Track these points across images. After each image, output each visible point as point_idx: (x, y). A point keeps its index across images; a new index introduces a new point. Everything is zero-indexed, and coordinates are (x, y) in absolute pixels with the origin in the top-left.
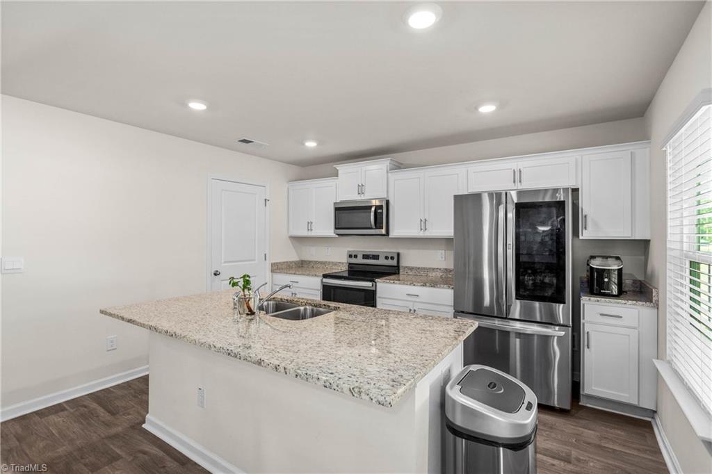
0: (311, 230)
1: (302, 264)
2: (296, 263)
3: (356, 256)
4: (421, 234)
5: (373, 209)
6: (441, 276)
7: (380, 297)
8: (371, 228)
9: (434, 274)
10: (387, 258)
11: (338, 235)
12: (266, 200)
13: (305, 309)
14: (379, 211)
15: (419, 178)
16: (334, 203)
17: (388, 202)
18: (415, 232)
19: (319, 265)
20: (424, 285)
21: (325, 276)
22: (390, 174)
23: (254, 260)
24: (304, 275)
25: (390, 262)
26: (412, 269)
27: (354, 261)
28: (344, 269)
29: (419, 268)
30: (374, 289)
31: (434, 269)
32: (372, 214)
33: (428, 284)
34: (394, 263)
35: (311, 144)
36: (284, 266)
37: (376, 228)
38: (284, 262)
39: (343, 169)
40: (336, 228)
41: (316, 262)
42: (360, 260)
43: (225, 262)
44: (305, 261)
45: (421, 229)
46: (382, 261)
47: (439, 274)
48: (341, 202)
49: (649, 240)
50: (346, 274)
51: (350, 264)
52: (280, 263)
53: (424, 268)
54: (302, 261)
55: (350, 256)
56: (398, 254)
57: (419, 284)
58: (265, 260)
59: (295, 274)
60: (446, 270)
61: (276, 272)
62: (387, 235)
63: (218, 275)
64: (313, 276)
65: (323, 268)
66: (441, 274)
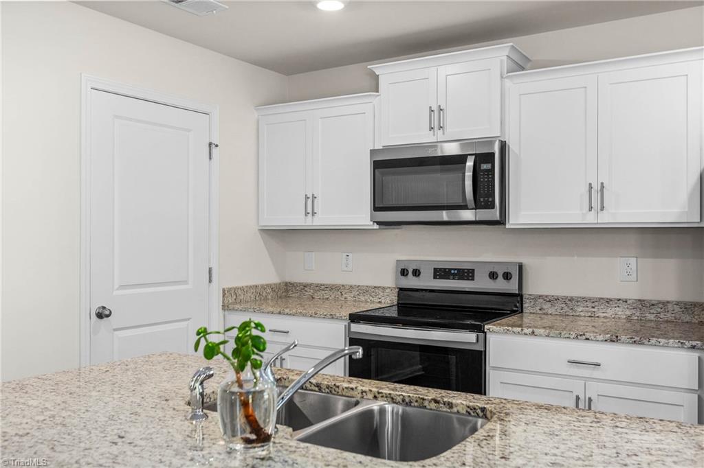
0: (314, 213)
1: (287, 291)
2: (273, 288)
3: (416, 273)
4: (590, 219)
5: (470, 163)
6: (628, 318)
7: (494, 368)
8: (465, 207)
9: (610, 312)
10: (493, 276)
11: (379, 223)
12: (210, 144)
13: (382, 411)
14: (485, 166)
15: (585, 88)
16: (373, 152)
17: (503, 146)
19: (326, 294)
20: (615, 339)
21: (355, 318)
22: (508, 83)
23: (185, 282)
24: (304, 315)
26: (553, 300)
27: (411, 282)
28: (387, 301)
29: (571, 299)
30: (479, 347)
31: (608, 301)
32: (469, 174)
33: (623, 338)
34: (512, 287)
36: (250, 295)
37: (478, 206)
38: (251, 287)
39: (387, 71)
40: (376, 209)
41: (320, 287)
42: (427, 281)
43: (122, 287)
44: (292, 284)
45: (591, 208)
46: (481, 283)
47: (623, 312)
48: (387, 149)
50: (393, 313)
51: (401, 289)
52: (242, 289)
53: (585, 300)
54: (286, 284)
55: (404, 272)
56: (521, 267)
57: (600, 338)
58: (210, 281)
59: (280, 313)
60: (642, 304)
61: (233, 309)
62: (501, 222)
63: (108, 316)
64: (325, 317)
65: (336, 300)
66: (628, 313)
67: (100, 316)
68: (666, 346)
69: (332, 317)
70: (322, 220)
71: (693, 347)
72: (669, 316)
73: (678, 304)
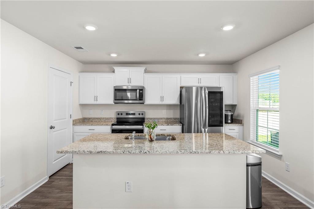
0: (96, 100)
1: (84, 120)
2: (82, 119)
3: (121, 114)
4: (161, 103)
5: (138, 91)
8: (137, 100)
9: (162, 121)
10: (139, 114)
11: (115, 103)
12: (71, 82)
14: (141, 92)
15: (160, 78)
16: (114, 87)
18: (158, 102)
19: (96, 120)
20: (168, 125)
21: (113, 125)
22: (145, 75)
23: (66, 119)
24: (99, 125)
25: (141, 116)
27: (120, 116)
29: (155, 118)
30: (142, 129)
31: (161, 118)
32: (138, 93)
34: (143, 116)
35: (114, 55)
36: (78, 121)
37: (139, 100)
38: (78, 119)
39: (117, 69)
40: (115, 100)
41: (94, 118)
42: (124, 116)
43: (55, 120)
44: (86, 118)
45: (161, 101)
46: (137, 116)
48: (118, 86)
49: (236, 105)
51: (117, 118)
53: (157, 118)
54: (84, 118)
55: (118, 114)
56: (145, 112)
57: (166, 125)
58: (71, 118)
59: (92, 125)
60: (167, 119)
61: (77, 125)
62: (143, 103)
63: (54, 128)
64: (105, 125)
65: (99, 121)
66: (165, 120)
67: (51, 128)
68: (176, 125)
69: (107, 125)
70: (100, 102)
71: (180, 125)
72: (172, 121)
73: (173, 118)
